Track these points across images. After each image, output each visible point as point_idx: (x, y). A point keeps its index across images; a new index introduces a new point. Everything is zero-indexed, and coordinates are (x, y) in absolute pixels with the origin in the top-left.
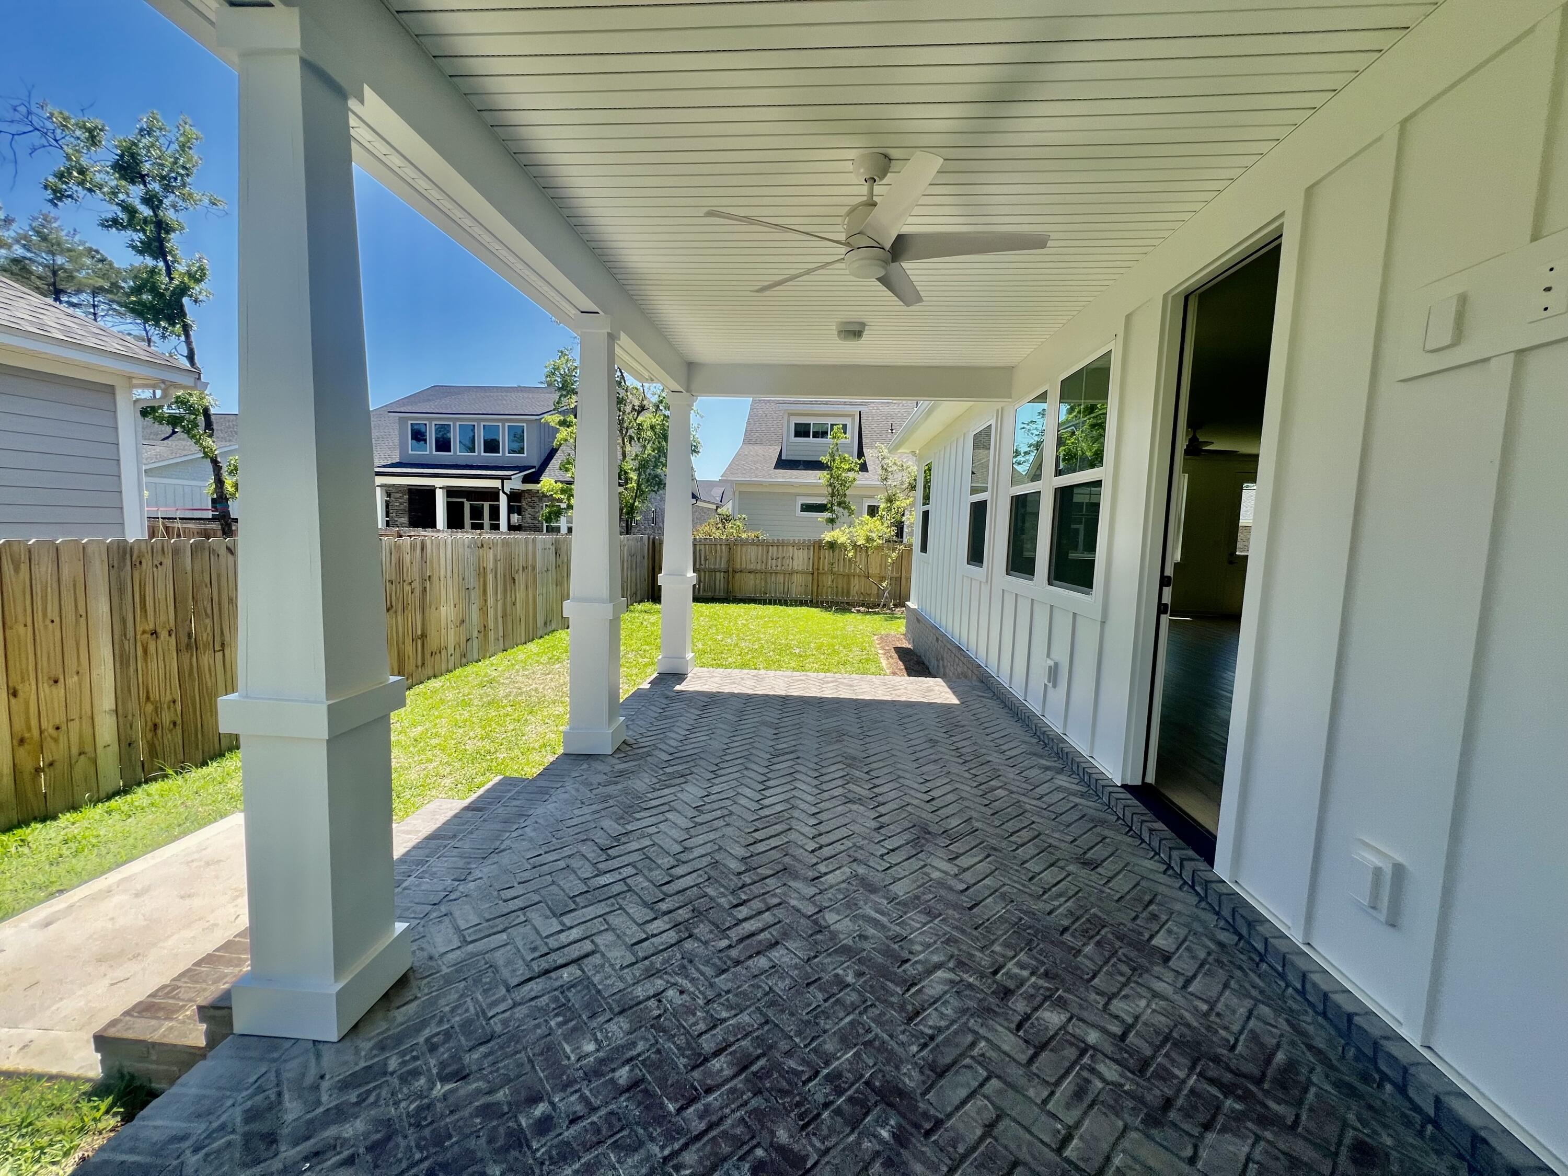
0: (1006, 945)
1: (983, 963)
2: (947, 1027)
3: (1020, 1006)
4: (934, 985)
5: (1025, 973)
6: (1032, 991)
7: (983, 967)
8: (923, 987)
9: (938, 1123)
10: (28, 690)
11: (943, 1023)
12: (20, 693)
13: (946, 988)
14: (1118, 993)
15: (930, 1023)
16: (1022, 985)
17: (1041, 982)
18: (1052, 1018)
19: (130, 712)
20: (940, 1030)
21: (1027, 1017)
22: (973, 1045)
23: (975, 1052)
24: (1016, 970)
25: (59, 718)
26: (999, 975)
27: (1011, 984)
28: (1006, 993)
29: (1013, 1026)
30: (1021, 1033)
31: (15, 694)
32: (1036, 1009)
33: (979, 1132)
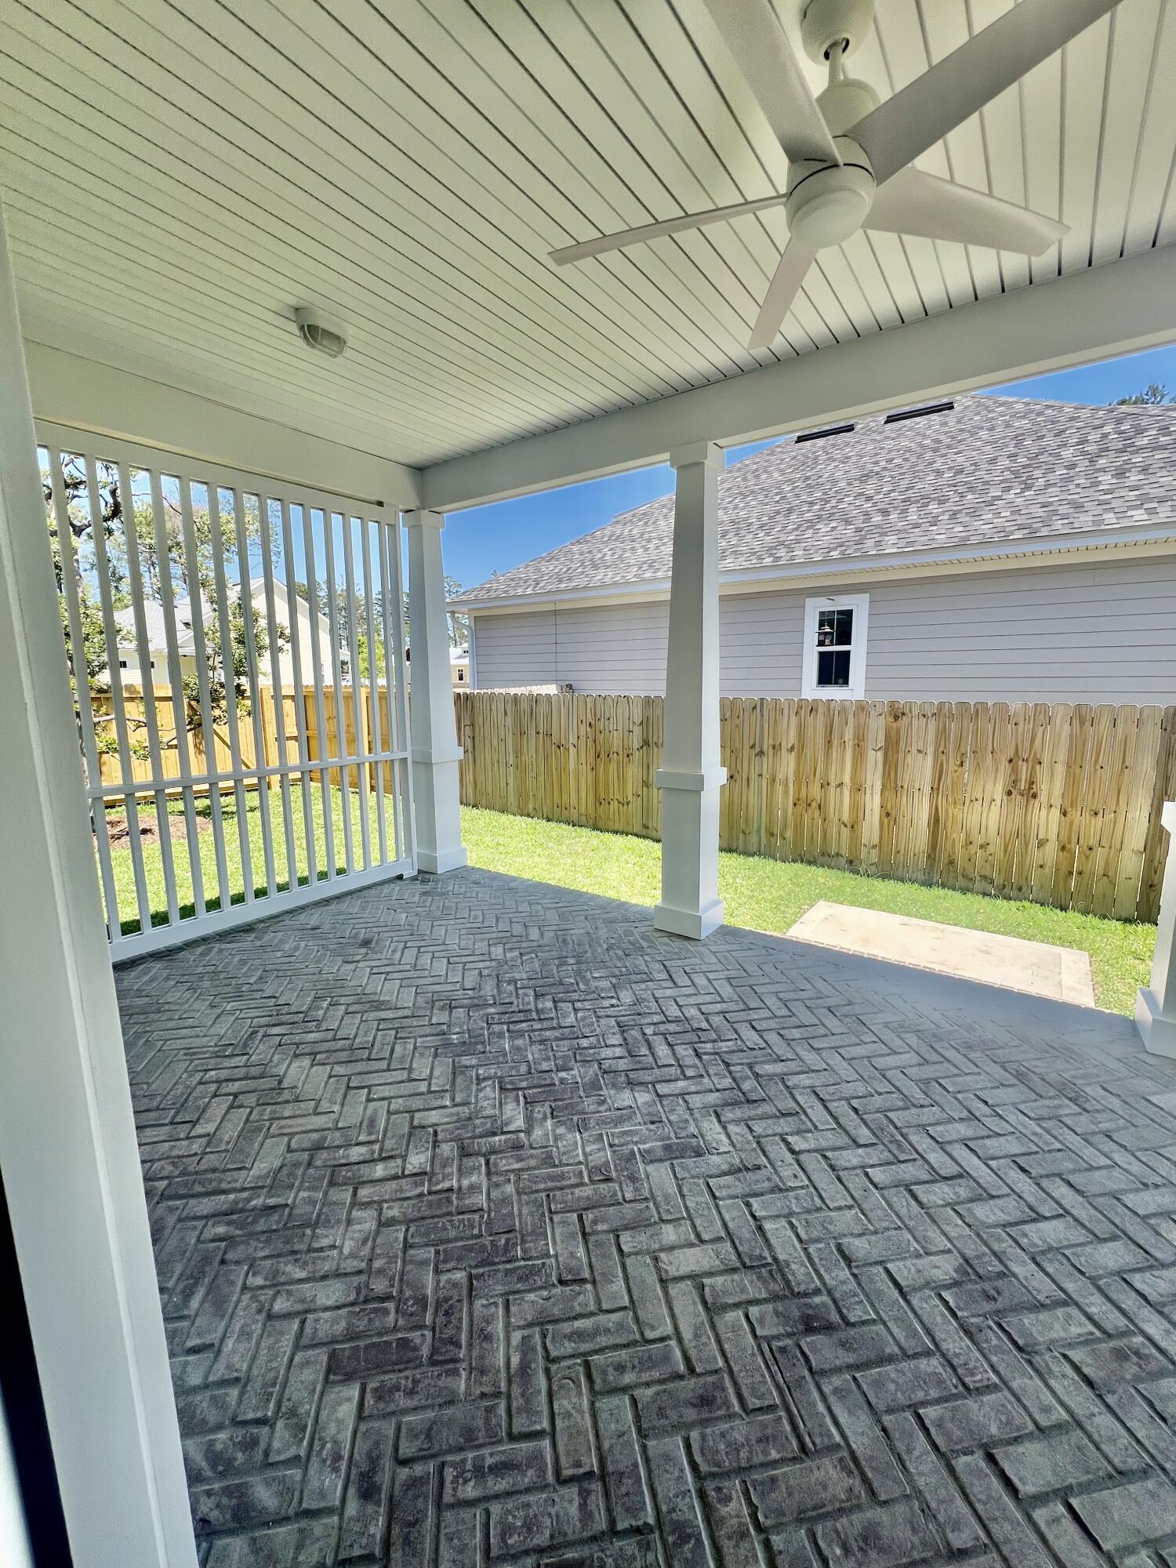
0: (506, 1201)
1: (504, 1162)
2: (477, 1096)
3: (447, 1149)
4: (515, 1113)
5: (465, 1183)
6: (448, 1170)
7: (501, 1159)
8: (519, 1105)
9: (436, 1055)
10: (1075, 816)
11: (481, 1095)
12: (1069, 815)
13: (504, 1118)
14: (374, 1240)
15: (488, 1089)
16: (460, 1169)
17: (446, 1185)
18: (417, 1160)
19: (1157, 858)
20: (479, 1090)
21: (436, 1144)
22: (453, 1099)
23: (448, 1095)
24: (474, 1178)
25: (1093, 842)
26: (483, 1162)
27: (469, 1162)
28: (465, 1153)
29: (439, 1129)
30: (431, 1130)
31: (1065, 814)
32: (433, 1157)
33: (414, 1065)
